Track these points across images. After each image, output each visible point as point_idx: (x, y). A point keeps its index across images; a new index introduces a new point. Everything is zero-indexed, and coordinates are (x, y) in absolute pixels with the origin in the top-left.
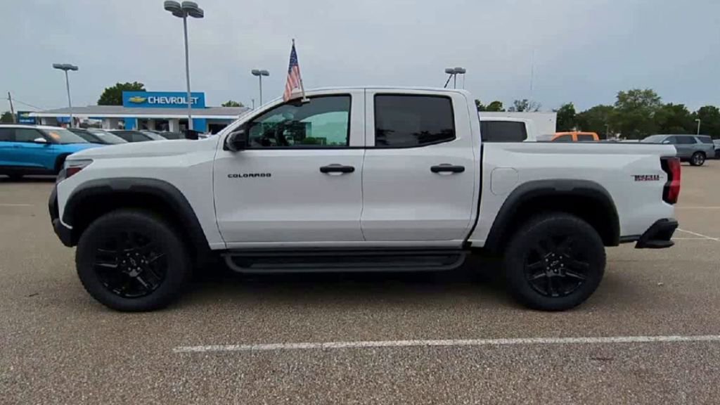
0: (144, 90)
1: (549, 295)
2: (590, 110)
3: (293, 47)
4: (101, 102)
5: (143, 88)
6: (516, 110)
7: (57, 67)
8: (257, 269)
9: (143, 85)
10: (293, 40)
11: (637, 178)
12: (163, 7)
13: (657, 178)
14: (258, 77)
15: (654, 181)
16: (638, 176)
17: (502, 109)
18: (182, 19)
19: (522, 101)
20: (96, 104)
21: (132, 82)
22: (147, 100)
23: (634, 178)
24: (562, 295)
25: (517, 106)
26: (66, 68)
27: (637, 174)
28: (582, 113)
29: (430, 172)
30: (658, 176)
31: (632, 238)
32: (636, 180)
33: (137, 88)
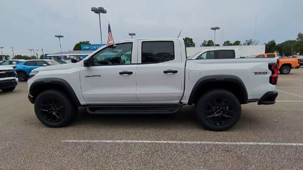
0: (90, 44)
1: (216, 124)
2: (284, 43)
3: (109, 25)
4: (74, 50)
5: (89, 43)
6: (246, 44)
7: (56, 36)
8: (98, 112)
9: (89, 42)
10: (109, 22)
11: (256, 73)
12: (91, 10)
13: (266, 73)
14: (131, 36)
15: (264, 75)
16: (257, 73)
17: (240, 44)
18: (98, 14)
19: (249, 40)
20: (72, 50)
21: (85, 41)
22: (90, 48)
23: (254, 73)
24: (221, 124)
25: (247, 42)
26: (59, 37)
27: (256, 72)
28: (279, 44)
29: (163, 73)
30: (267, 72)
31: (255, 100)
32: (255, 74)
33: (87, 43)
